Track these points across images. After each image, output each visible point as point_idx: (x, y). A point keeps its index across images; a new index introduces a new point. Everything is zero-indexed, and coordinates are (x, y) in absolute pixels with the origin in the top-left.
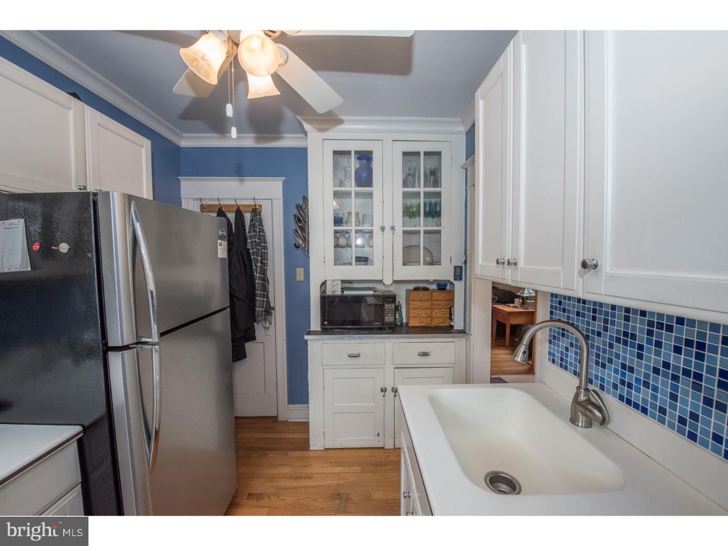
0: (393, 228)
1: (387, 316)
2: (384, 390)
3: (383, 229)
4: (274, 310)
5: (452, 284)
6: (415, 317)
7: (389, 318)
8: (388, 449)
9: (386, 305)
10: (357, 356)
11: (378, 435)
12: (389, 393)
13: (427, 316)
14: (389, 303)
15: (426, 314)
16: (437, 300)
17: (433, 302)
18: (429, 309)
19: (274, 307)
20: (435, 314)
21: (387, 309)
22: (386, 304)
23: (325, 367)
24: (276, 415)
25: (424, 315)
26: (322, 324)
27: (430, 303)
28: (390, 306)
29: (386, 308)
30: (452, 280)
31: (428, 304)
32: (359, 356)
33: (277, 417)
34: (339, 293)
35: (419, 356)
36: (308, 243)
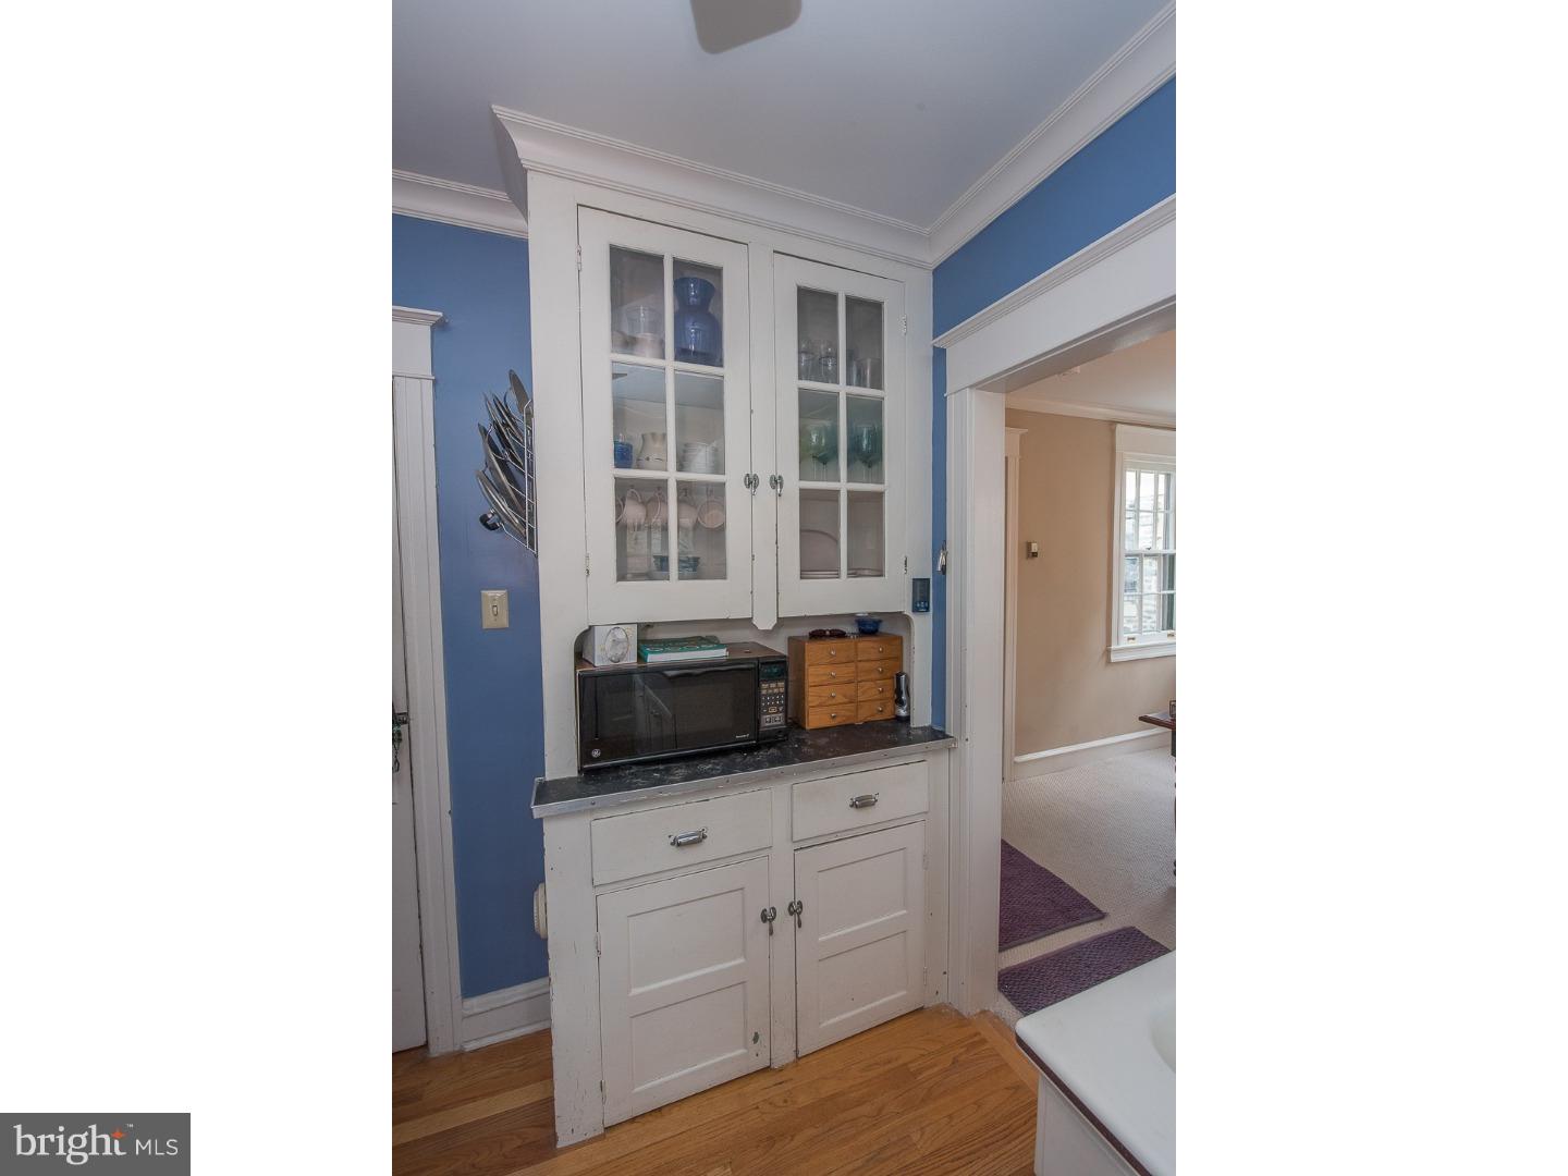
0: (776, 482)
1: (767, 713)
2: (767, 917)
3: (751, 482)
4: (405, 722)
5: (907, 620)
6: (820, 705)
7: (772, 719)
8: (781, 1070)
9: (764, 686)
10: (699, 839)
11: (756, 1039)
12: (784, 922)
13: (846, 700)
14: (771, 678)
15: (845, 696)
16: (868, 661)
17: (860, 665)
18: (850, 682)
19: (406, 714)
20: (863, 693)
21: (766, 696)
22: (765, 681)
23: (599, 891)
24: (422, 1043)
25: (840, 699)
26: (585, 756)
27: (851, 667)
28: (773, 685)
29: (764, 692)
30: (908, 611)
31: (846, 671)
32: (704, 837)
33: (426, 1046)
34: (631, 660)
35: (853, 810)
36: (531, 515)
